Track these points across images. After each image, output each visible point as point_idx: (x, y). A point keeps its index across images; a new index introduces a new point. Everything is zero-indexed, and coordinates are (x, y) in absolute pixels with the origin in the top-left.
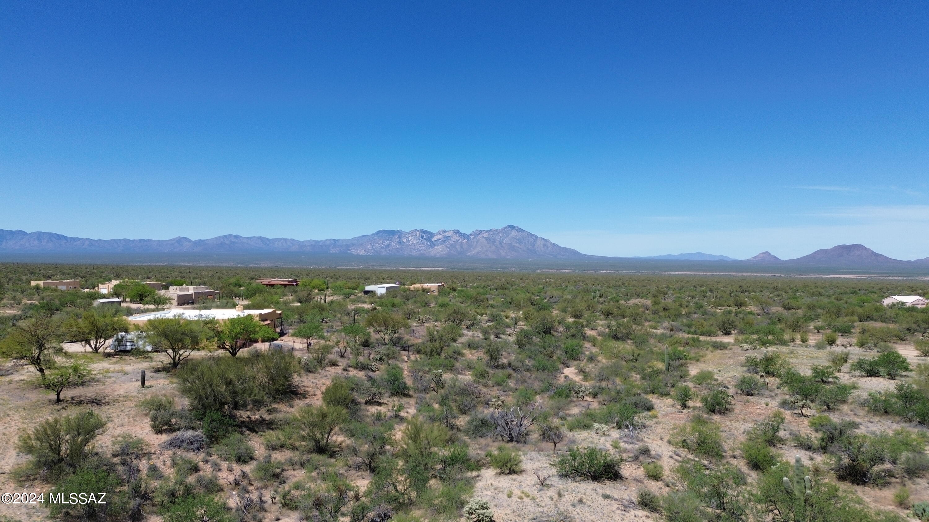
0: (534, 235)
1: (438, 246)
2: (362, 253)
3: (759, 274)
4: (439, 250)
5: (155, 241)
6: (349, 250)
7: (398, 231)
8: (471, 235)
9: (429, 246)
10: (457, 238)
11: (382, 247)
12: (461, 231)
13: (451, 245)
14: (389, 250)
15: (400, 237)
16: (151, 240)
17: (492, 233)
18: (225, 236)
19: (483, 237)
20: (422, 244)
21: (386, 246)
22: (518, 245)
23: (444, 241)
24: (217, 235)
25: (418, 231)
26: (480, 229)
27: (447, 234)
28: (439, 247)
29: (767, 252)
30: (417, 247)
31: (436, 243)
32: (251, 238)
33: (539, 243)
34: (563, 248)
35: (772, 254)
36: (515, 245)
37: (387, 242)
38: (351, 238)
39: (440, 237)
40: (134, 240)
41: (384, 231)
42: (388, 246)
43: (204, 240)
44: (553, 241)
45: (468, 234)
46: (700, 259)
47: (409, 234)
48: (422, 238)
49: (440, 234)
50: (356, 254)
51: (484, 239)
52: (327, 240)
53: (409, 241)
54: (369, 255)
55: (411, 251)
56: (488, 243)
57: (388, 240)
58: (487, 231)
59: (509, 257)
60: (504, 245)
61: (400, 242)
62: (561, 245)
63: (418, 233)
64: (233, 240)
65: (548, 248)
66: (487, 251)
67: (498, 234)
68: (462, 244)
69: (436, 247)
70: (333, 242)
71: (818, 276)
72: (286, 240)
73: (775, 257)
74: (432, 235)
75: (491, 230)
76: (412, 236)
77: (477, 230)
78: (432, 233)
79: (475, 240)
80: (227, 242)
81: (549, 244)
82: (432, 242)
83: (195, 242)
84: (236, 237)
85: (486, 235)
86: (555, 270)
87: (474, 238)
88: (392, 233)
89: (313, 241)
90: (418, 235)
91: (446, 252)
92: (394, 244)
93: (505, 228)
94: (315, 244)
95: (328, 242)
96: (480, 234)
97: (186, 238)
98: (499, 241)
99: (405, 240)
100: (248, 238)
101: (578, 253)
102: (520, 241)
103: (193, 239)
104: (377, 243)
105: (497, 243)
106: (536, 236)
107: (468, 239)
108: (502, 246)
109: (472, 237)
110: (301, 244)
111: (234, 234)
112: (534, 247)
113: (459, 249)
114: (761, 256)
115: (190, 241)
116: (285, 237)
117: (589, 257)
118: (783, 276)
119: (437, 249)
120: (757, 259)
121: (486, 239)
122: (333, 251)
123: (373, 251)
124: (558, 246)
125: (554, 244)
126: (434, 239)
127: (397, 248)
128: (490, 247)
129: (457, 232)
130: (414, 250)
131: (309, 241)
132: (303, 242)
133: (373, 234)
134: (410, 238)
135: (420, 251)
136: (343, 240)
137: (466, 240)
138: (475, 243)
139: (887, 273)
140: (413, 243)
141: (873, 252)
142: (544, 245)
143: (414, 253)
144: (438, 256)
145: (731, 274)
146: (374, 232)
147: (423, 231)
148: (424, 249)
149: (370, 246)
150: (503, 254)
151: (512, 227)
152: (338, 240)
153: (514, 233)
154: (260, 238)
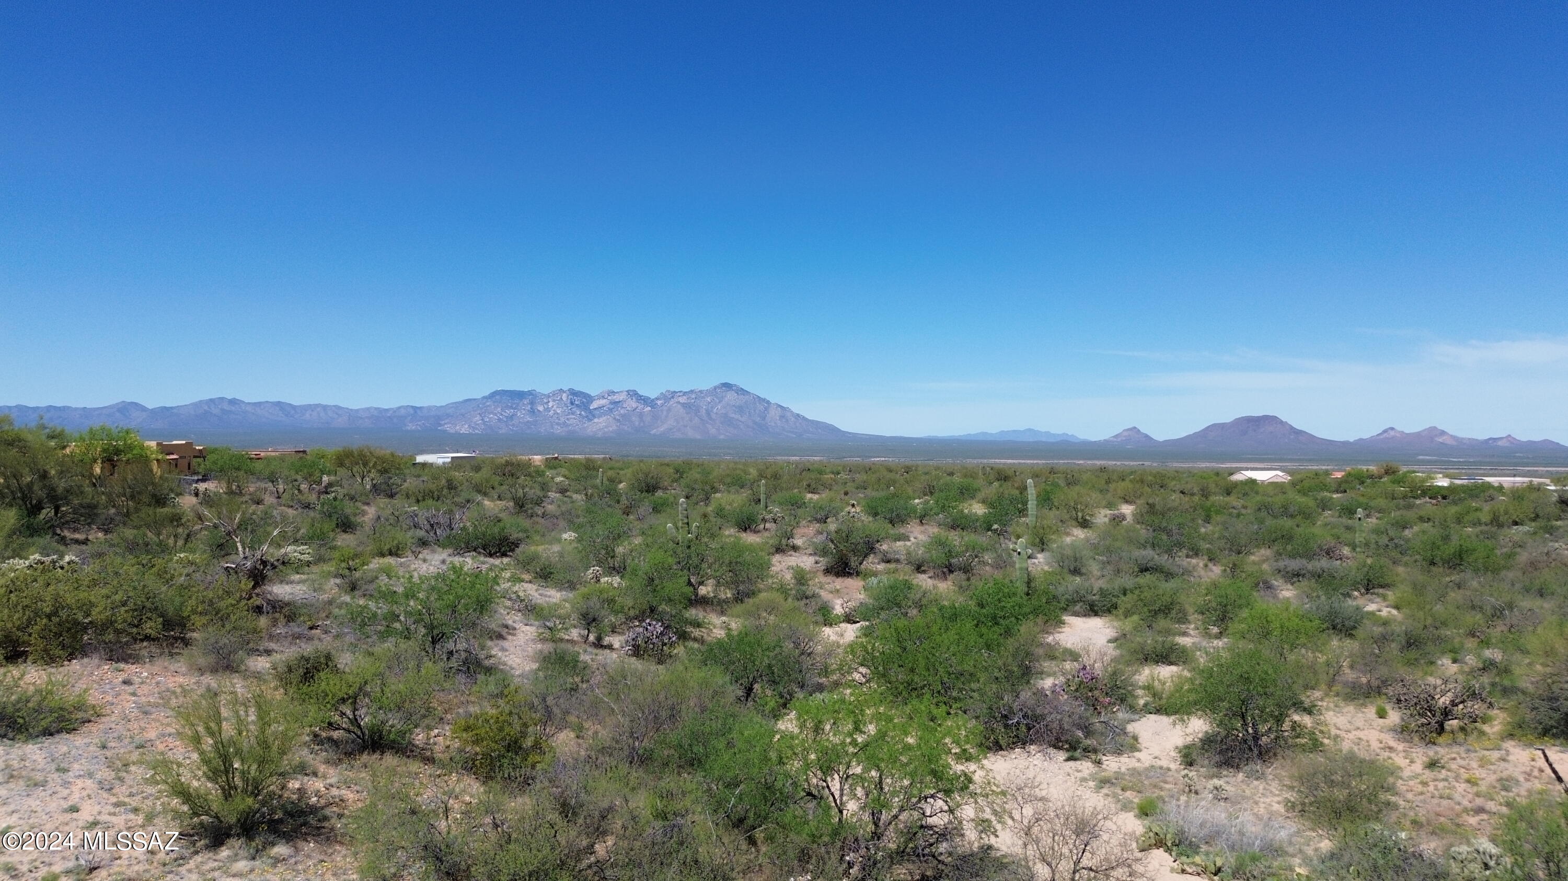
0: (764, 400)
1: (599, 417)
2: (464, 429)
3: (1119, 463)
4: (601, 425)
5: (76, 409)
6: (440, 425)
7: (530, 393)
8: (657, 399)
9: (584, 417)
10: (633, 404)
11: (499, 420)
12: (640, 393)
13: (623, 416)
14: (513, 425)
15: (532, 403)
16: (69, 408)
17: (693, 396)
18: (211, 400)
19: (679, 402)
20: (573, 414)
21: (507, 417)
22: (737, 416)
23: (611, 410)
24: (196, 399)
25: (564, 392)
26: (672, 390)
27: (616, 398)
28: (601, 420)
29: (1135, 428)
30: (562, 419)
31: (597, 412)
32: (260, 404)
33: (773, 413)
34: (813, 422)
35: (1142, 431)
36: (733, 415)
37: (509, 412)
38: (444, 404)
39: (603, 402)
40: (38, 408)
41: (504, 392)
42: (511, 417)
43: (172, 408)
44: (796, 409)
45: (653, 397)
46: (1031, 440)
47: (549, 397)
48: (572, 403)
49: (603, 397)
50: (452, 431)
51: (679, 406)
52: (399, 408)
53: (548, 410)
54: (478, 434)
55: (552, 427)
56: (687, 413)
57: (511, 407)
58: (685, 393)
59: (722, 437)
60: (714, 416)
61: (533, 412)
62: (810, 417)
63: (564, 395)
64: (226, 407)
65: (787, 421)
66: (685, 426)
67: (703, 397)
68: (641, 415)
69: (596, 420)
70: (412, 411)
71: (1208, 465)
72: (325, 408)
73: (1147, 436)
74: (589, 398)
75: (692, 391)
76: (554, 401)
77: (669, 391)
78: (589, 396)
79: (665, 408)
80: (215, 411)
81: (788, 414)
82: (591, 412)
83: (153, 411)
84: (233, 402)
85: (682, 400)
86: (798, 458)
87: (662, 405)
88: (520, 395)
89: (376, 409)
90: (564, 399)
91: (615, 427)
92: (522, 415)
93: (715, 388)
94: (380, 415)
95: (403, 412)
96: (673, 397)
97: (136, 404)
98: (707, 410)
99: (541, 408)
100: (255, 404)
101: (839, 430)
102: (740, 409)
103: (150, 405)
104: (492, 413)
105: (703, 412)
106: (768, 402)
107: (652, 407)
108: (711, 418)
109: (659, 402)
110: (352, 415)
111: (229, 398)
112: (764, 419)
113: (637, 423)
114: (1126, 434)
115: (143, 409)
116: (324, 403)
117: (854, 436)
118: (1155, 464)
119: (597, 423)
120: (1119, 440)
121: (683, 405)
122: (411, 427)
123: (483, 427)
124: (804, 418)
125: (798, 415)
126: (594, 405)
127: (528, 422)
128: (691, 421)
129: (633, 394)
130: (558, 424)
131: (368, 409)
132: (357, 411)
133: (484, 398)
134: (550, 404)
135: (568, 426)
136: (429, 408)
137: (649, 408)
138: (665, 413)
139: (1310, 460)
140: (556, 413)
141: (1292, 428)
142: (782, 417)
143: (558, 430)
144: (600, 434)
145: (1077, 462)
146: (487, 393)
147: (573, 393)
148: (575, 422)
149: (478, 418)
150: (713, 431)
151: (727, 386)
152: (420, 408)
153: (730, 396)
154: (279, 404)
